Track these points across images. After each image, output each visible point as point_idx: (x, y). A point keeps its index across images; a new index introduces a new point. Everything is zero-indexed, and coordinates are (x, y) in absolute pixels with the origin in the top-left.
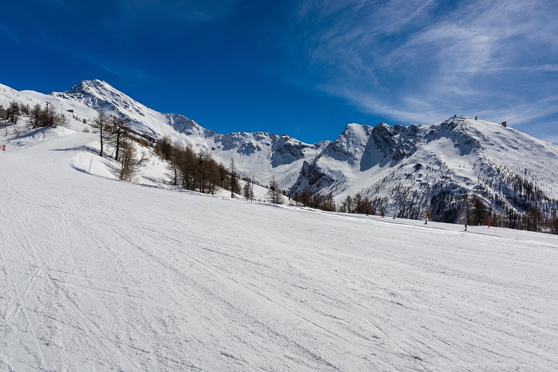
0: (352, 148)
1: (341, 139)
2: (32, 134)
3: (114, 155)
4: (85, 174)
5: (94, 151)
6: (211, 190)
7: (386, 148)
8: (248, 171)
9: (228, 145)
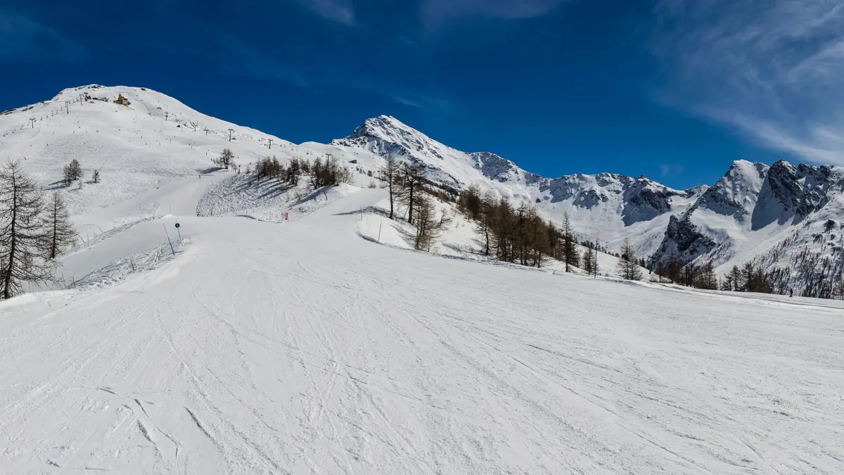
0: (739, 196)
1: (724, 183)
2: (313, 197)
3: (407, 217)
4: (374, 244)
5: (382, 212)
6: (537, 262)
7: (787, 197)
8: (588, 232)
9: (559, 194)
